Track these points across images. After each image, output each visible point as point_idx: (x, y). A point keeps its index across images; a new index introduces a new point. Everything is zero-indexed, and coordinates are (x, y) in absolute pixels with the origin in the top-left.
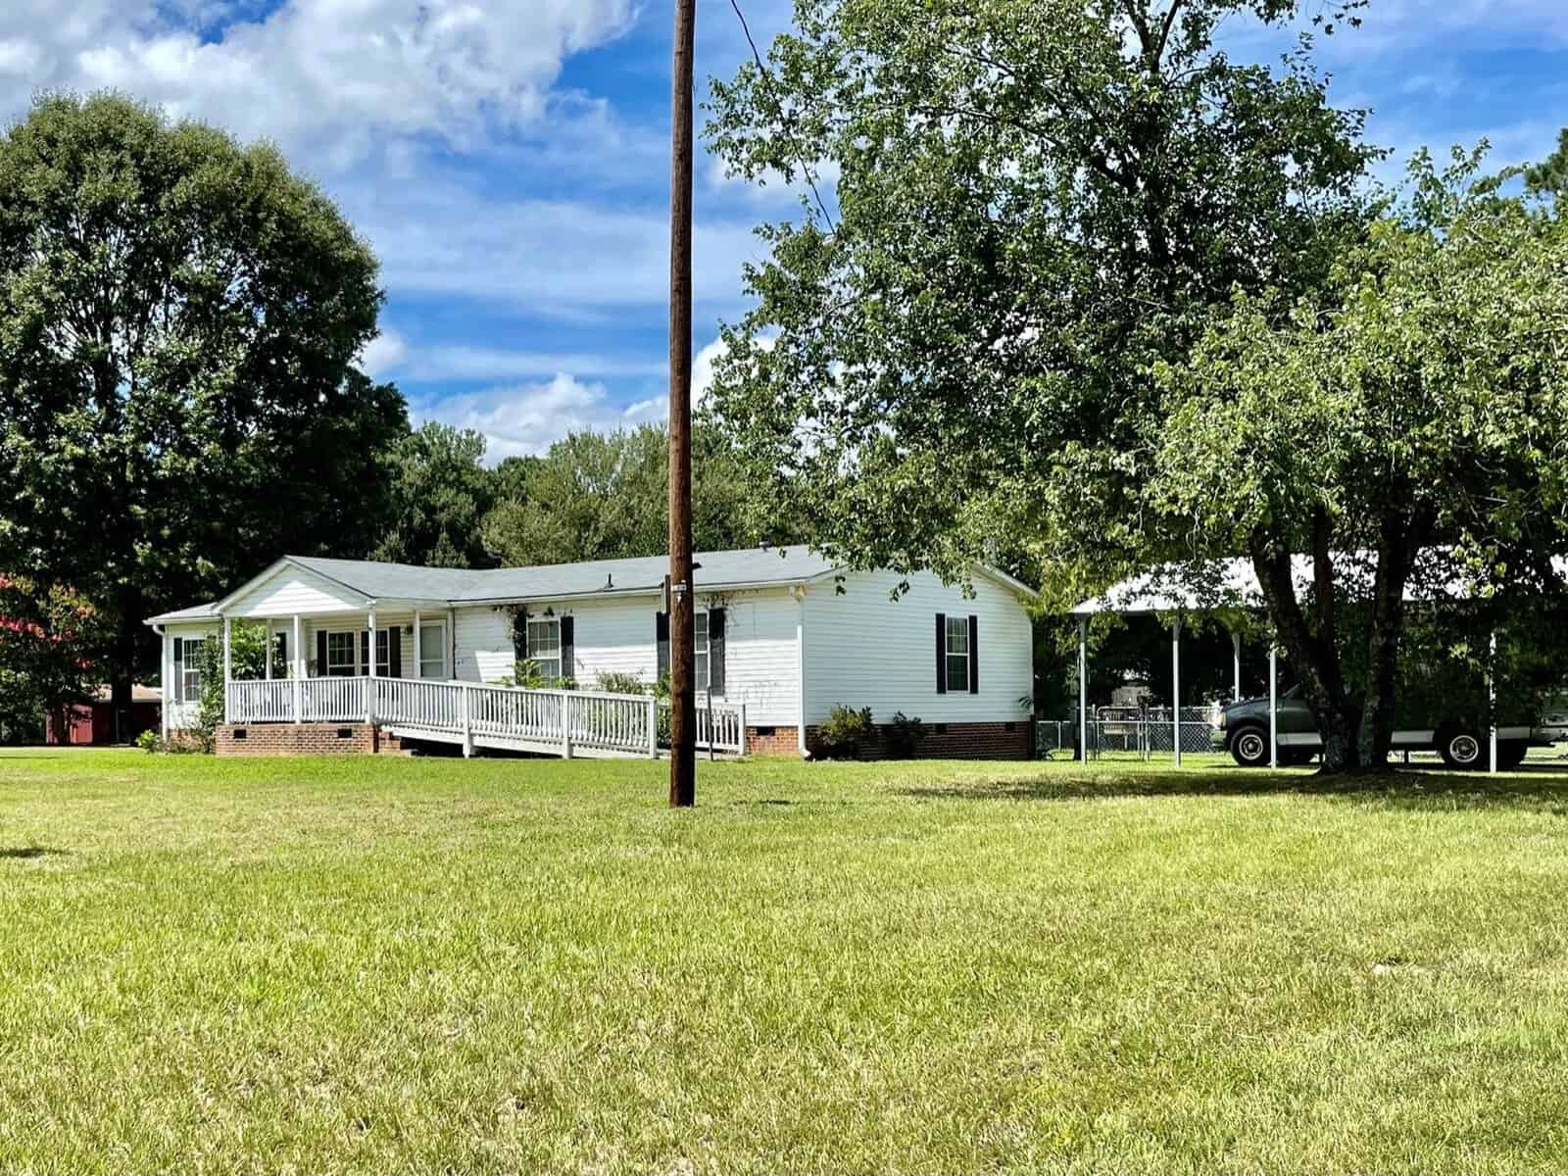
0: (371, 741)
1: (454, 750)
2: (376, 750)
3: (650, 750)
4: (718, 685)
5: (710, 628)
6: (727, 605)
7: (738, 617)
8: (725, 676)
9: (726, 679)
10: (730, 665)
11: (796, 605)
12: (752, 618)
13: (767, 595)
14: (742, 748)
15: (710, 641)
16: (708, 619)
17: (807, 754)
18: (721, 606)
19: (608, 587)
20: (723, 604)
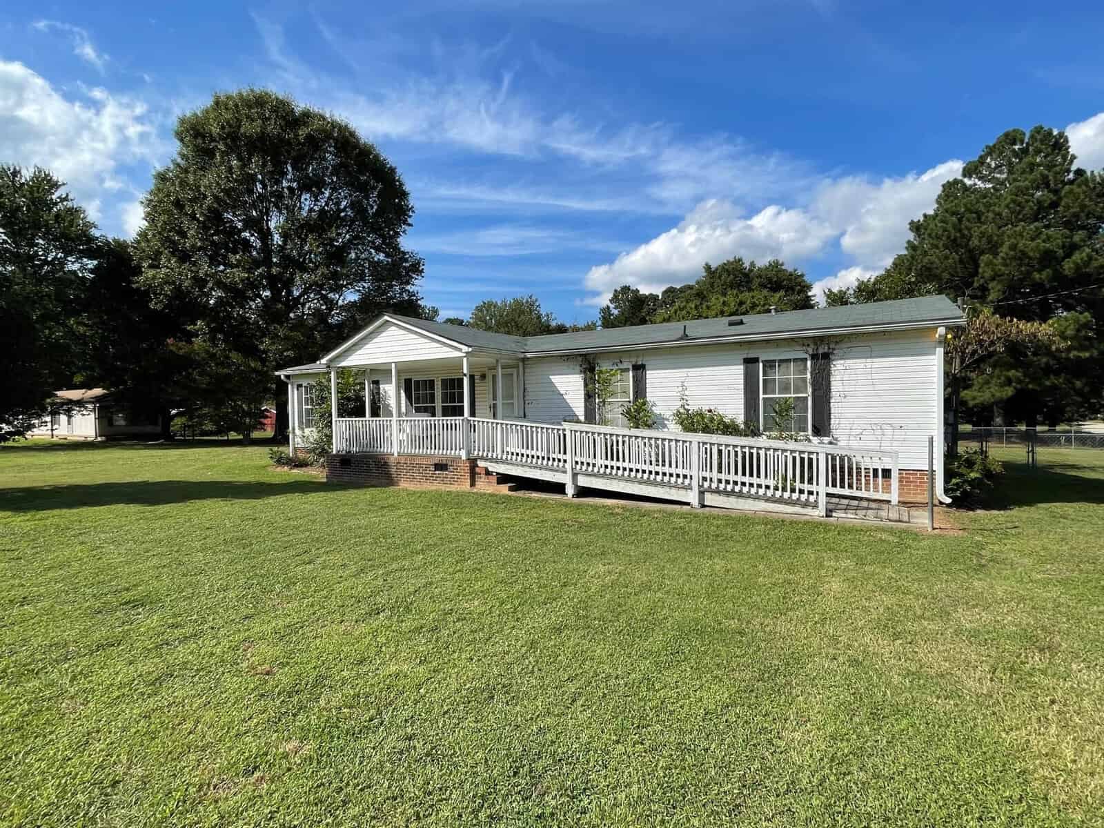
0: (468, 476)
1: (559, 488)
2: (473, 484)
3: (820, 504)
4: (822, 427)
5: (811, 373)
6: (834, 349)
7: (848, 361)
8: (830, 418)
9: (832, 421)
10: (837, 408)
11: (935, 348)
12: (869, 362)
13: (890, 339)
14: (894, 497)
15: (812, 384)
16: (809, 363)
17: (949, 501)
18: (826, 350)
19: (685, 337)
20: (829, 348)
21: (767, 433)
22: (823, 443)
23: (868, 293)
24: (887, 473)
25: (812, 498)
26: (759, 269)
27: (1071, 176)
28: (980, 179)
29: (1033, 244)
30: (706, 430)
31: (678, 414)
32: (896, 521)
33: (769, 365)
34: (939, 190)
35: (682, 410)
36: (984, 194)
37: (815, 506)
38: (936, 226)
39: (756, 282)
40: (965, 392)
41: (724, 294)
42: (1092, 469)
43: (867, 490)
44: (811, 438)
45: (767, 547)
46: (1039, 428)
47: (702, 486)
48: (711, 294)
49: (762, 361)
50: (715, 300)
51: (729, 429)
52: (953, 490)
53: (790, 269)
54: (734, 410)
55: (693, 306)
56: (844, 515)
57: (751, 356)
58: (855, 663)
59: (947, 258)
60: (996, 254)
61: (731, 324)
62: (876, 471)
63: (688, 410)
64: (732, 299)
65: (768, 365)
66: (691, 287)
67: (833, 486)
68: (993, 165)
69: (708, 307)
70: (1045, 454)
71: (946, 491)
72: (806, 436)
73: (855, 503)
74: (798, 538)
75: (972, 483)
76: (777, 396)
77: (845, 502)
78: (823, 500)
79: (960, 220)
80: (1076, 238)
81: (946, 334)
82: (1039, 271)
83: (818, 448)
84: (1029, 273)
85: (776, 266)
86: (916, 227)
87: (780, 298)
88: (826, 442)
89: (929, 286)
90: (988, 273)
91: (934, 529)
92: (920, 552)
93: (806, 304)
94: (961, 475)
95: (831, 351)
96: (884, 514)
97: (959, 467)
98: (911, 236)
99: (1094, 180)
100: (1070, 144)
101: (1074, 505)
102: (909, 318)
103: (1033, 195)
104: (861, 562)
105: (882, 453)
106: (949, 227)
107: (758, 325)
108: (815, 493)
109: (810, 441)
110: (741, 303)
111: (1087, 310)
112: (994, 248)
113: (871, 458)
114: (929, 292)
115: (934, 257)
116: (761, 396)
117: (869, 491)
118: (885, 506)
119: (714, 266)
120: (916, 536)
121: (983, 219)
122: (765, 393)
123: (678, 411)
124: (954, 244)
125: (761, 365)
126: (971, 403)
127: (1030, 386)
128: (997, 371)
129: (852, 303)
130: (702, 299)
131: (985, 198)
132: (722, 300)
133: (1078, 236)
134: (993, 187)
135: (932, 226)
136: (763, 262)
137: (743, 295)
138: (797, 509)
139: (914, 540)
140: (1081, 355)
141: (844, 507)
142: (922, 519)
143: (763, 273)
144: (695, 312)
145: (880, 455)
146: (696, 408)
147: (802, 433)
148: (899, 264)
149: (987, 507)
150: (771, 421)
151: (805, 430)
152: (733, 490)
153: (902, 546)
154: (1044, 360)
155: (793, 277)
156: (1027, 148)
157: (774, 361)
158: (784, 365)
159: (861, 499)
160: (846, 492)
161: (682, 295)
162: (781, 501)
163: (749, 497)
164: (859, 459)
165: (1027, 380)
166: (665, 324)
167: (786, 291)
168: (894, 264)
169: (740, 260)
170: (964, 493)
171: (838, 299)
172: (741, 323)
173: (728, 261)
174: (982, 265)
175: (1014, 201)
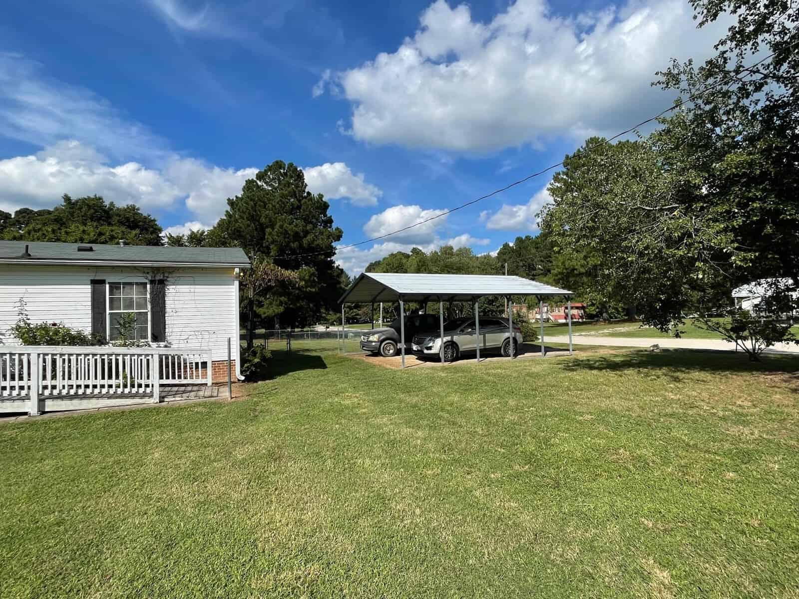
3: (155, 395)
4: (159, 335)
5: (150, 294)
6: (168, 277)
7: (178, 287)
8: (165, 328)
9: (167, 330)
10: (170, 320)
11: (234, 281)
12: (192, 288)
13: (207, 273)
14: (209, 381)
15: (151, 302)
16: (148, 286)
17: (243, 378)
18: (162, 278)
19: (27, 255)
20: (164, 276)
21: (113, 342)
22: (160, 347)
23: (197, 239)
24: (204, 364)
25: (148, 390)
26: (118, 209)
27: (306, 194)
28: (265, 183)
29: (290, 227)
30: (51, 342)
31: (18, 328)
32: (209, 397)
33: (114, 287)
34: (244, 183)
35: (22, 324)
36: (267, 193)
37: (151, 395)
38: (242, 205)
39: (115, 219)
40: (260, 309)
41: (85, 224)
42: (315, 350)
43: (191, 378)
44: (151, 343)
45: (104, 437)
46: (296, 330)
47: (42, 394)
48: (70, 222)
49: (109, 283)
50: (75, 227)
51: (76, 339)
52: (245, 371)
53: (145, 214)
54: (82, 323)
55: (50, 230)
56: (173, 399)
57: (97, 278)
58: (161, 511)
59: (249, 226)
60: (273, 229)
61: (80, 250)
62: (197, 364)
63: (29, 325)
64: (92, 229)
65: (114, 285)
66: (49, 212)
67: (166, 379)
68: (271, 176)
69: (67, 233)
70: (296, 344)
71: (242, 372)
72: (147, 342)
73: (183, 388)
74: (135, 423)
75: (256, 365)
76: (122, 311)
77: (175, 389)
78: (157, 390)
79: (255, 205)
80: (308, 228)
81: (240, 273)
82: (293, 242)
83: (155, 350)
84: (289, 242)
85: (133, 209)
86: (231, 203)
87: (136, 235)
88: (162, 346)
89: (236, 242)
90: (270, 240)
91: (232, 398)
92: (221, 416)
93: (156, 242)
94: (250, 361)
95: (165, 278)
96: (201, 393)
97: (248, 356)
98: (228, 208)
99: (314, 199)
100: (305, 177)
101: (304, 371)
102: (218, 260)
103: (289, 200)
104: (180, 431)
105: (201, 351)
106: (250, 207)
107: (105, 253)
108: (151, 386)
109: (150, 346)
110: (101, 234)
111: (314, 266)
112: (272, 226)
113: (194, 355)
114: (235, 246)
115: (242, 224)
116: (108, 311)
117: (193, 378)
118: (203, 388)
119: (74, 198)
120: (220, 405)
121: (267, 207)
122: (111, 309)
123: (18, 325)
124: (253, 218)
125: (107, 286)
126: (263, 316)
127: (291, 306)
128: (276, 298)
129: (186, 246)
130: (61, 225)
131: (268, 195)
132: (81, 228)
133: (309, 227)
134: (272, 190)
135: (240, 204)
136: (121, 204)
137: (103, 227)
138: (137, 400)
139: (219, 408)
140: (312, 290)
141: (174, 393)
142: (225, 393)
143: (121, 213)
144: (52, 236)
145: (199, 352)
146: (39, 323)
147: (143, 341)
148: (221, 224)
149: (264, 379)
150: (116, 332)
151: (146, 337)
152: (76, 393)
153: (211, 414)
154: (297, 292)
155: (147, 221)
156: (287, 173)
157: (120, 283)
158: (128, 287)
159: (188, 385)
160: (177, 381)
161: (39, 218)
162: (123, 396)
163: (93, 397)
164: (186, 357)
165: (290, 303)
166: (15, 242)
167: (142, 230)
168: (218, 224)
169: (100, 199)
170: (252, 372)
171: (177, 242)
172: (91, 249)
173: (89, 197)
174: (267, 234)
175: (281, 200)
